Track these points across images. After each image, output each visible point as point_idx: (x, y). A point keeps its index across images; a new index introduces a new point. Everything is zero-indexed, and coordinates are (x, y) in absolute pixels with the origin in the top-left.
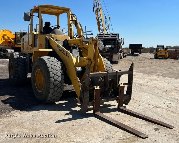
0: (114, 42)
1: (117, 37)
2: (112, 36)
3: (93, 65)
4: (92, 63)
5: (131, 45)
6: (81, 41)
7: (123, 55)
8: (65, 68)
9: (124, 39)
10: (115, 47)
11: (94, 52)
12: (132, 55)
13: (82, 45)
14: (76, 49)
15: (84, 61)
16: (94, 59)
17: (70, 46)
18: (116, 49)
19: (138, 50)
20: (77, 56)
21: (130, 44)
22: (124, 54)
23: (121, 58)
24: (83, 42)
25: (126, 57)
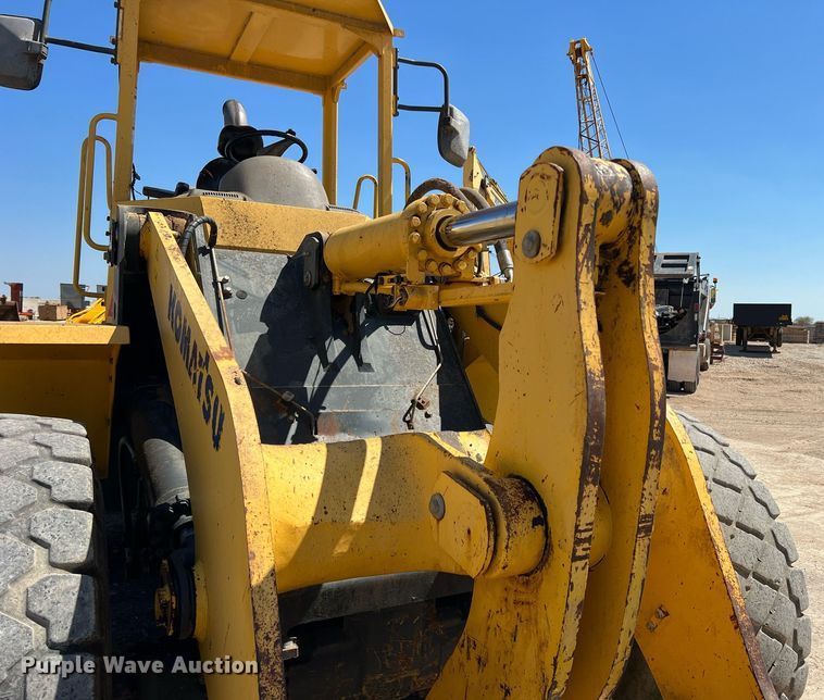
0: (671, 294)
1: (690, 268)
2: (664, 266)
3: (579, 594)
4: (561, 555)
5: (737, 307)
6: (431, 235)
7: (709, 350)
8: (175, 591)
9: (715, 282)
10: (678, 317)
11: (587, 378)
12: (741, 349)
13: (448, 282)
14: (412, 329)
15: (438, 507)
16: (590, 503)
17: (342, 297)
18: (684, 323)
19: (768, 330)
20: (409, 393)
21: (735, 305)
22: (713, 345)
23: (704, 368)
24: (446, 241)
25: (720, 358)
